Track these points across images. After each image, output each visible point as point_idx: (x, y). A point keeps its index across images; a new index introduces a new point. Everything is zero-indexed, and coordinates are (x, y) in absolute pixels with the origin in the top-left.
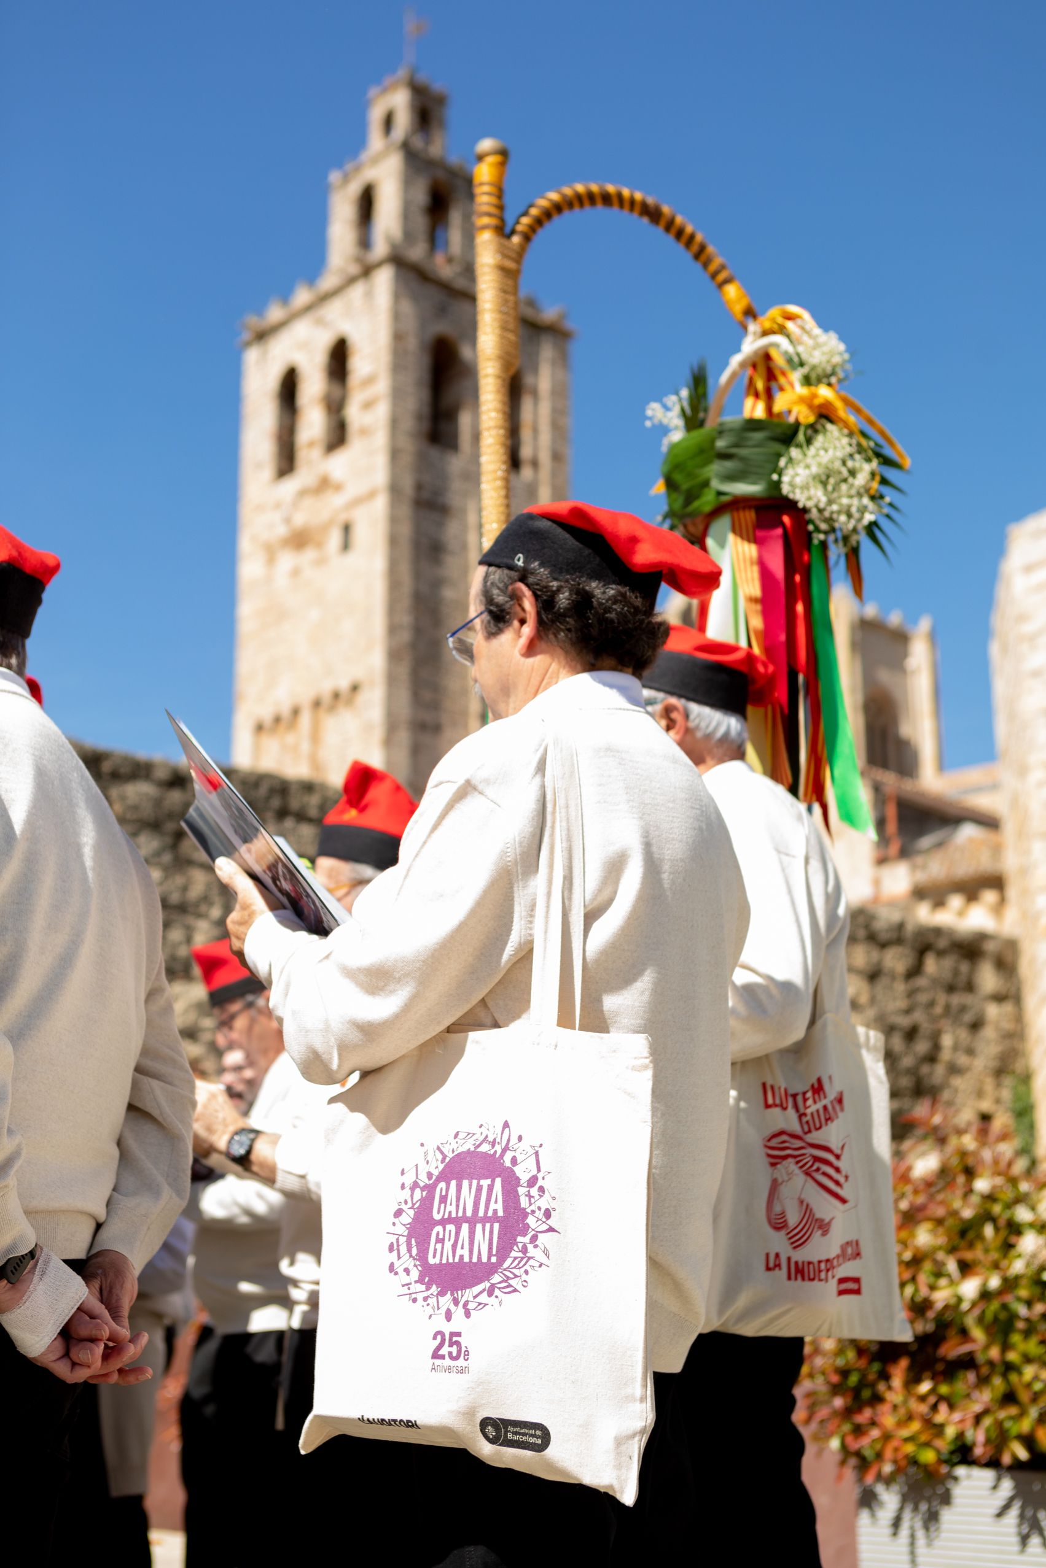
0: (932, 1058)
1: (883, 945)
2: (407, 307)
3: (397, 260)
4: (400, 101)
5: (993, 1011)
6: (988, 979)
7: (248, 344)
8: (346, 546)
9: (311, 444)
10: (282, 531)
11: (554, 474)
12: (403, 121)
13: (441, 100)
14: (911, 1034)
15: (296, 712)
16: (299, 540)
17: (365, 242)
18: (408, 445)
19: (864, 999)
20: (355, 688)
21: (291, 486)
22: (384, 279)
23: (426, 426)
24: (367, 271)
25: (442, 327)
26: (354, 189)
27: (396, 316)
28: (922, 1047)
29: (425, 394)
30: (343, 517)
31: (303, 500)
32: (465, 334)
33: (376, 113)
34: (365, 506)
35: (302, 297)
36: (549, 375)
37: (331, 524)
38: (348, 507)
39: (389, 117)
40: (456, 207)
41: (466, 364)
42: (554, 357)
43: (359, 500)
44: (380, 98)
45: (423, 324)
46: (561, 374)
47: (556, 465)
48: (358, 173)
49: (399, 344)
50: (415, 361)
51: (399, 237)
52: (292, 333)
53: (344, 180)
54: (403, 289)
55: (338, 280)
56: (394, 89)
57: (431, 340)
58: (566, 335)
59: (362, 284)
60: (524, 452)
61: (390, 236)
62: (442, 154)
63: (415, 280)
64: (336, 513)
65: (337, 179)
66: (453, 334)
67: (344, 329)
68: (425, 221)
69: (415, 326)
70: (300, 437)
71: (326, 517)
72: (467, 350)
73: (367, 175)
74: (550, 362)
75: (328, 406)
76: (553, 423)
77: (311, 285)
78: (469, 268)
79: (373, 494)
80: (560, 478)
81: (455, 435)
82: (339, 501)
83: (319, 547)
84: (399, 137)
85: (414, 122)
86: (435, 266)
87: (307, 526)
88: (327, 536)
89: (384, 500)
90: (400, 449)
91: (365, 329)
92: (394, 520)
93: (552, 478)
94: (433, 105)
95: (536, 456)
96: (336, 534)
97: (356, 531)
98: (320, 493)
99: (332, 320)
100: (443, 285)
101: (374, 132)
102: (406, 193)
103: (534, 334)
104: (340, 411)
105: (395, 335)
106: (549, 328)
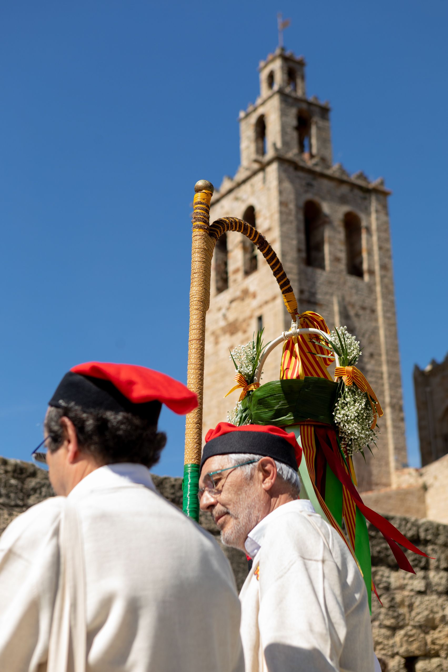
2: (287, 185)
3: (280, 159)
4: (277, 65)
9: (236, 271)
10: (222, 323)
11: (382, 277)
12: (279, 78)
13: (301, 64)
16: (232, 328)
17: (261, 151)
21: (226, 296)
22: (273, 170)
23: (304, 255)
24: (263, 168)
25: (309, 196)
26: (253, 119)
27: (281, 192)
29: (302, 236)
30: (257, 314)
31: (234, 304)
32: (324, 199)
33: (264, 75)
34: (270, 306)
35: (226, 185)
36: (377, 219)
37: (251, 317)
38: (260, 307)
39: (271, 77)
40: (316, 123)
41: (326, 216)
42: (380, 208)
43: (266, 303)
44: (265, 66)
45: (298, 195)
46: (383, 218)
47: (383, 273)
48: (255, 110)
49: (284, 209)
50: (292, 218)
51: (279, 145)
52: (222, 207)
53: (247, 115)
54: (283, 176)
55: (247, 173)
56: (273, 60)
57: (301, 203)
58: (385, 194)
59: (260, 175)
60: (365, 266)
61: (274, 145)
62: (304, 94)
63: (291, 169)
64: (253, 311)
65: (242, 114)
66: (317, 199)
67: (252, 201)
68: (295, 135)
69: (292, 197)
70: (231, 268)
71: (248, 313)
72: (326, 208)
73: (261, 111)
74: (377, 211)
75: (245, 249)
76: (380, 248)
77: (231, 178)
78: (323, 159)
79: (274, 298)
80: (386, 280)
81: (323, 259)
82: (254, 303)
83: (245, 332)
84: (276, 87)
85: (286, 77)
86: (303, 161)
87: (236, 321)
88: (248, 325)
89: (279, 301)
90: (287, 270)
91: (264, 200)
92: (286, 313)
93: (382, 281)
94: (296, 67)
95: (372, 268)
96: (254, 324)
97: (266, 320)
98: (242, 299)
99: (244, 197)
100: (310, 171)
101: (264, 86)
102: (284, 119)
103: (367, 195)
104: (253, 250)
105: (281, 203)
106: (375, 191)
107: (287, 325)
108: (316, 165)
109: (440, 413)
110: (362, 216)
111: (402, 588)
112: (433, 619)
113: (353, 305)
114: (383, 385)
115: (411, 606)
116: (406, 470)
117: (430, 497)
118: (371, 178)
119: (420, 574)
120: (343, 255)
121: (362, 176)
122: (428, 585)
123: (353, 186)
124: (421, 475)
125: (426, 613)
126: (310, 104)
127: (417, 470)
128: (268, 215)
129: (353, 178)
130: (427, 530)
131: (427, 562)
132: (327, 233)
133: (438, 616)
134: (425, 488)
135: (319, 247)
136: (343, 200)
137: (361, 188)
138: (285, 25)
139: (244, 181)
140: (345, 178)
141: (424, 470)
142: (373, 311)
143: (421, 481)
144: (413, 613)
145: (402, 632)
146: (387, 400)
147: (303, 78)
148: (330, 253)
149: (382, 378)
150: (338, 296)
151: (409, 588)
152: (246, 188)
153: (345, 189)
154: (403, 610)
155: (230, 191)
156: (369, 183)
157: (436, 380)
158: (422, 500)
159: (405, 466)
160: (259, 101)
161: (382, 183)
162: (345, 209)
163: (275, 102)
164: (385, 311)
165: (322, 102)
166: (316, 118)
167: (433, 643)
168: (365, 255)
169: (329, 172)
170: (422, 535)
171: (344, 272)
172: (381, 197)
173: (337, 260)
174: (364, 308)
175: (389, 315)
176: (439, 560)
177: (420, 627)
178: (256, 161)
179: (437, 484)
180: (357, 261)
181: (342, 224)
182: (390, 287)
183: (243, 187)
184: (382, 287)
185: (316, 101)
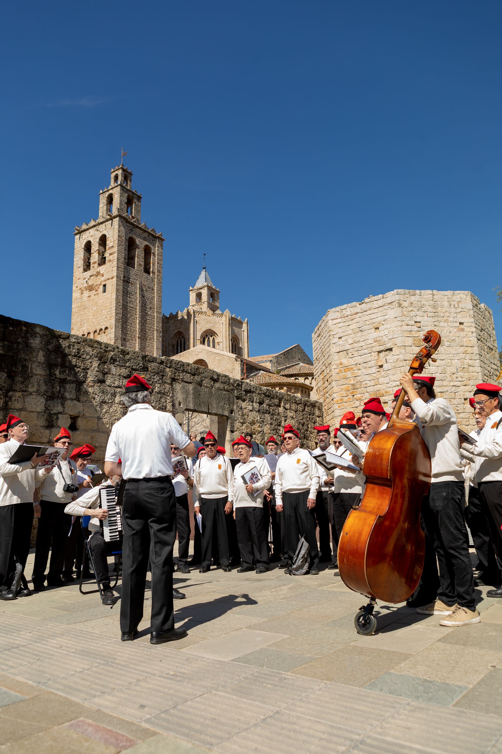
0: (307, 430)
1: (298, 404)
2: (122, 228)
3: (120, 216)
4: (120, 172)
5: (318, 419)
6: (317, 413)
7: (76, 234)
8: (104, 291)
9: (95, 263)
10: (85, 285)
12: (120, 178)
13: (130, 174)
14: (303, 425)
15: (89, 333)
16: (90, 288)
18: (122, 266)
19: (294, 417)
20: (106, 328)
21: (88, 273)
22: (116, 221)
23: (126, 261)
24: (111, 219)
25: (131, 235)
26: (107, 195)
27: (119, 231)
28: (305, 427)
29: (127, 253)
30: (104, 283)
31: (92, 278)
32: (137, 237)
33: (113, 175)
34: (110, 281)
35: (92, 223)
36: (158, 250)
37: (100, 285)
38: (105, 281)
39: (116, 177)
40: (135, 203)
41: (138, 245)
42: (159, 246)
43: (108, 279)
44: (114, 172)
45: (126, 234)
46: (161, 250)
47: (158, 274)
48: (108, 191)
49: (120, 239)
50: (124, 244)
51: (119, 209)
52: (90, 232)
53: (104, 193)
54: (121, 224)
55: (104, 220)
56: (118, 169)
57: (128, 239)
58: (163, 240)
59: (110, 222)
60: (151, 270)
61: (117, 209)
62: (131, 188)
63: (124, 222)
64: (101, 282)
65: (101, 192)
66: (134, 237)
67: (105, 232)
68: (125, 205)
69: (124, 234)
70: (92, 261)
71: (99, 283)
72: (138, 241)
73: (111, 192)
74: (158, 247)
75: (99, 253)
76: (158, 263)
77: (95, 220)
78: (137, 220)
79: (112, 278)
80: (159, 277)
81: (134, 264)
82: (102, 279)
83: (96, 291)
84: (119, 183)
85: (123, 179)
86: (130, 219)
87: (93, 285)
88: (98, 288)
89: (115, 279)
90: (120, 266)
91: (111, 233)
92: (117, 285)
93: (157, 277)
94: (128, 175)
95: (154, 271)
96: (101, 287)
97: (107, 287)
98: (97, 276)
99: (101, 230)
100: (132, 224)
101: (112, 180)
102: (122, 198)
103: (155, 239)
104: (103, 255)
105: (119, 236)
106: (158, 238)
107: (117, 290)
108: (134, 221)
109: (172, 336)
110: (152, 248)
111: (246, 408)
112: (254, 421)
113: (145, 286)
114: (154, 321)
115: (248, 415)
118: (157, 232)
119: (251, 404)
120: (143, 263)
121: (153, 230)
122: (253, 408)
123: (150, 234)
125: (252, 418)
126: (133, 193)
128: (112, 240)
129: (150, 230)
130: (253, 388)
131: (253, 400)
132: (137, 253)
133: (256, 420)
135: (133, 258)
136: (145, 239)
137: (152, 235)
138: (124, 154)
139: (102, 223)
140: (146, 230)
142: (153, 290)
145: (245, 425)
146: (155, 328)
147: (131, 180)
148: (137, 262)
149: (154, 318)
150: (139, 281)
151: (247, 409)
152: (103, 226)
153: (146, 235)
154: (246, 417)
155: (94, 226)
156: (156, 234)
157: (172, 322)
160: (110, 187)
161: (161, 235)
162: (145, 243)
163: (118, 189)
164: (158, 290)
165: (138, 194)
166: (135, 200)
167: (254, 429)
168: (151, 265)
169: (139, 226)
170: (252, 389)
171: (143, 271)
172: (160, 241)
173: (140, 265)
174: (149, 288)
175: (159, 292)
176: (257, 399)
177: (250, 423)
178: (107, 214)
180: (148, 267)
181: (143, 250)
182: (161, 280)
183: (101, 225)
184: (157, 280)
185: (135, 193)
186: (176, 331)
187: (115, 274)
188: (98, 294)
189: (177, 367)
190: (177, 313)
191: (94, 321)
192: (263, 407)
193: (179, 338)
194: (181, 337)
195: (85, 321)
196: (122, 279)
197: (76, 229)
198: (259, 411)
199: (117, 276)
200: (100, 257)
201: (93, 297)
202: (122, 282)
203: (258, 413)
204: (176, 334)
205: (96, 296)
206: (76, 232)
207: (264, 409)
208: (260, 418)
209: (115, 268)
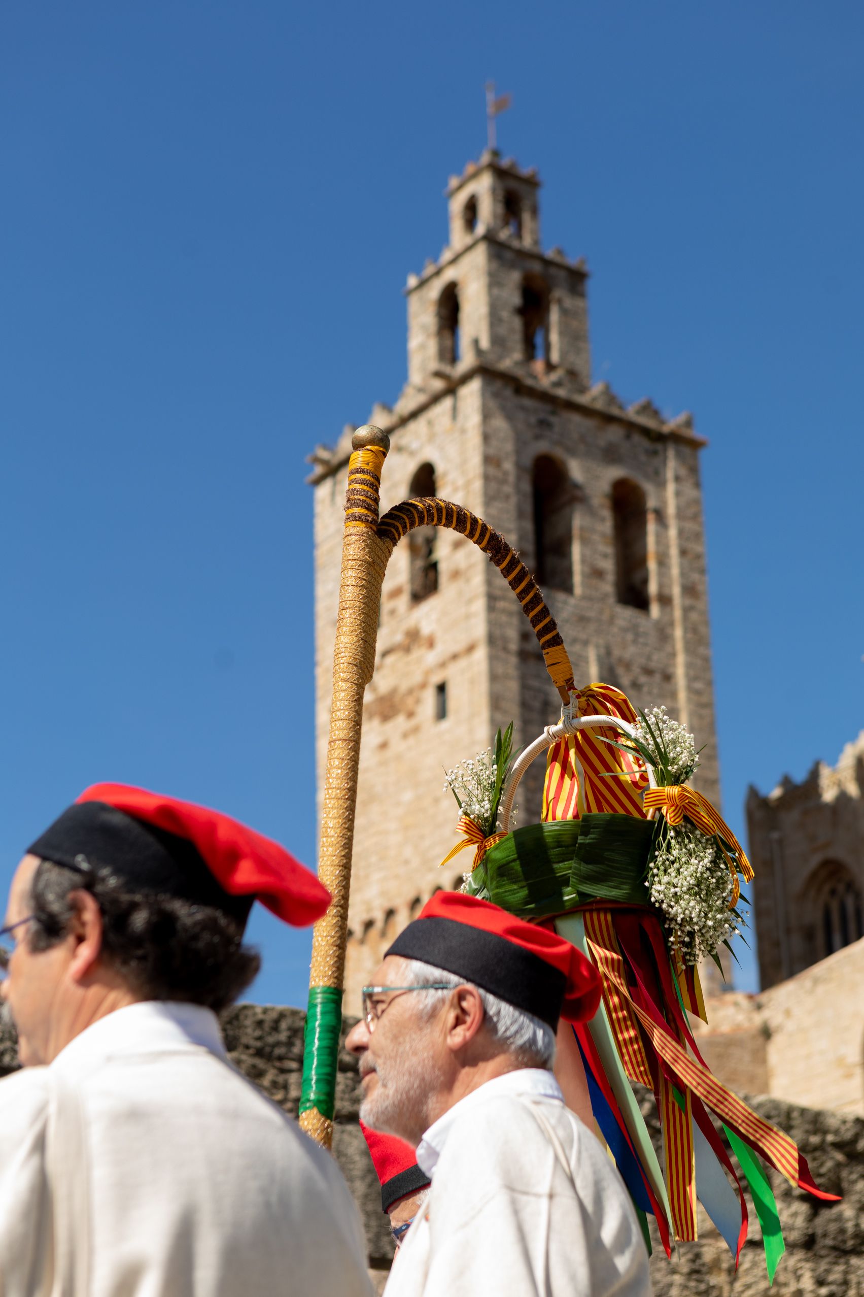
2: (500, 423)
3: (486, 371)
4: (484, 185)
7: (318, 481)
8: (442, 713)
9: (396, 593)
11: (686, 610)
12: (487, 210)
13: (532, 183)
17: (450, 355)
22: (472, 392)
24: (451, 389)
25: (542, 447)
26: (434, 290)
27: (486, 438)
29: (529, 526)
30: (436, 679)
31: (390, 660)
32: (572, 452)
33: (457, 204)
34: (462, 663)
36: (678, 494)
37: (423, 686)
38: (443, 665)
39: (471, 208)
40: (560, 301)
41: (576, 486)
42: (683, 472)
43: (455, 657)
44: (460, 187)
45: (520, 444)
46: (690, 492)
47: (688, 602)
48: (438, 273)
49: (492, 471)
50: (508, 489)
51: (485, 343)
53: (423, 283)
54: (492, 404)
55: (422, 399)
56: (475, 175)
57: (528, 461)
58: (695, 445)
59: (447, 403)
60: (653, 588)
61: (476, 342)
62: (536, 242)
63: (508, 392)
64: (428, 673)
65: (412, 281)
66: (558, 452)
67: (430, 454)
68: (517, 323)
69: (509, 447)
71: (417, 678)
72: (576, 470)
73: (449, 275)
74: (677, 479)
75: (413, 549)
76: (683, 552)
77: (388, 408)
78: (572, 374)
79: (471, 649)
80: (694, 616)
81: (569, 572)
82: (431, 658)
83: (410, 715)
84: (481, 229)
85: (500, 209)
86: (535, 377)
87: (394, 691)
88: (418, 701)
89: (481, 654)
90: (498, 593)
91: (452, 450)
92: (494, 678)
93: (685, 618)
94: (522, 189)
95: (666, 591)
96: (429, 698)
97: (453, 692)
98: (407, 649)
99: (414, 445)
100: (545, 397)
101: (457, 225)
102: (496, 291)
103: (659, 446)
104: (430, 552)
105: (488, 460)
106: (675, 438)
107: (496, 702)
108: (558, 384)
109: (797, 884)
110: (649, 488)
113: (628, 666)
115: (733, 1271)
116: (729, 997)
117: (776, 1051)
118: (666, 413)
120: (608, 565)
121: (648, 408)
123: (631, 427)
124: (759, 1007)
125: (763, 1285)
126: (549, 263)
127: (751, 997)
128: (460, 482)
129: (631, 412)
132: (578, 521)
134: (766, 1033)
135: (562, 548)
136: (610, 455)
137: (646, 432)
138: (500, 105)
139: (414, 415)
140: (615, 411)
141: (764, 998)
142: (668, 677)
143: (758, 1019)
144: (738, 1286)
147: (535, 211)
148: (583, 561)
150: (597, 646)
152: (418, 426)
153: (614, 433)
154: (718, 1279)
156: (663, 422)
157: (791, 818)
158: (760, 1057)
159: (728, 988)
160: (447, 256)
161: (689, 423)
162: (615, 473)
163: (479, 257)
164: (691, 679)
165: (572, 261)
166: (557, 293)
168: (652, 565)
169: (583, 399)
171: (612, 600)
172: (687, 450)
173: (598, 574)
174: (649, 672)
175: (698, 685)
178: (438, 374)
179: (790, 1026)
180: (637, 577)
181: (607, 502)
182: (703, 630)
183: (413, 426)
184: (685, 630)
185: (558, 259)
186: (815, 861)
187: (479, 628)
188: (416, 730)
189: (271, 1040)
190: (814, 775)
191: (408, 852)
192: (839, 1218)
193: (833, 892)
194: (841, 888)
195: (374, 859)
196: (514, 646)
197: (317, 460)
198: (809, 1243)
199: (492, 640)
200: (420, 563)
201: (398, 746)
202: (514, 660)
203: (800, 1254)
204: (814, 875)
205: (411, 741)
206: (319, 470)
207: (842, 1231)
208: (820, 1283)
209: (479, 606)
